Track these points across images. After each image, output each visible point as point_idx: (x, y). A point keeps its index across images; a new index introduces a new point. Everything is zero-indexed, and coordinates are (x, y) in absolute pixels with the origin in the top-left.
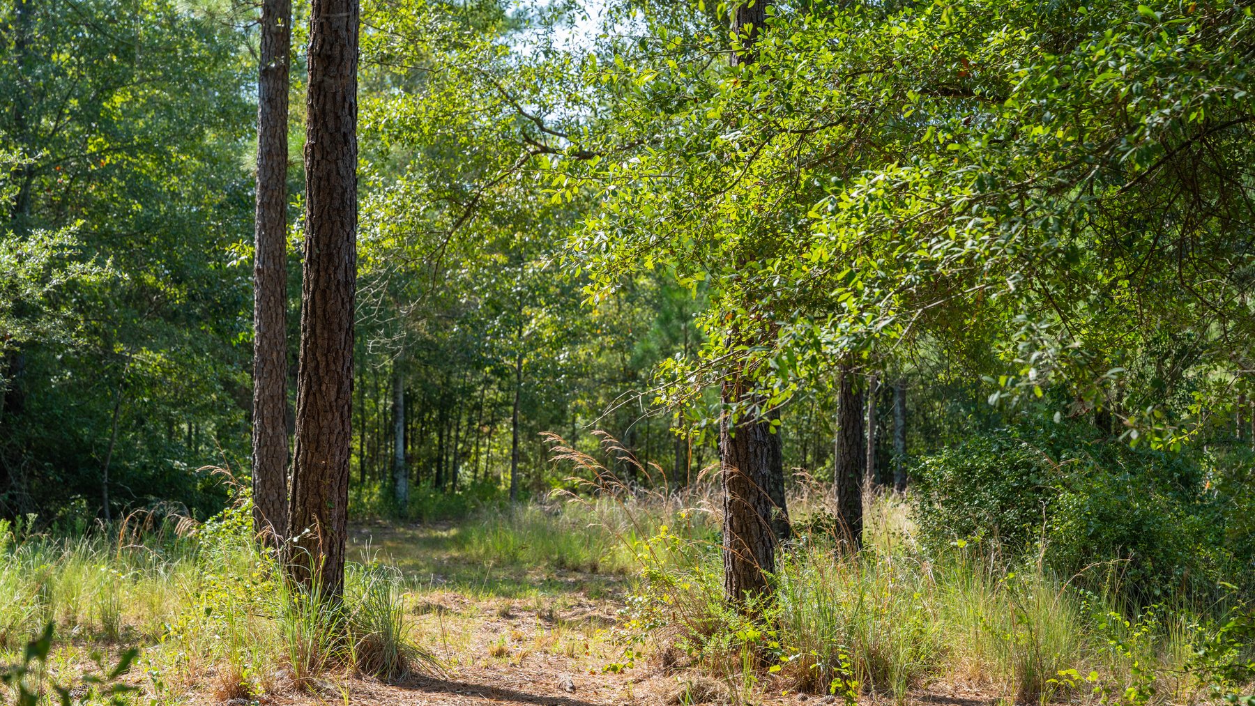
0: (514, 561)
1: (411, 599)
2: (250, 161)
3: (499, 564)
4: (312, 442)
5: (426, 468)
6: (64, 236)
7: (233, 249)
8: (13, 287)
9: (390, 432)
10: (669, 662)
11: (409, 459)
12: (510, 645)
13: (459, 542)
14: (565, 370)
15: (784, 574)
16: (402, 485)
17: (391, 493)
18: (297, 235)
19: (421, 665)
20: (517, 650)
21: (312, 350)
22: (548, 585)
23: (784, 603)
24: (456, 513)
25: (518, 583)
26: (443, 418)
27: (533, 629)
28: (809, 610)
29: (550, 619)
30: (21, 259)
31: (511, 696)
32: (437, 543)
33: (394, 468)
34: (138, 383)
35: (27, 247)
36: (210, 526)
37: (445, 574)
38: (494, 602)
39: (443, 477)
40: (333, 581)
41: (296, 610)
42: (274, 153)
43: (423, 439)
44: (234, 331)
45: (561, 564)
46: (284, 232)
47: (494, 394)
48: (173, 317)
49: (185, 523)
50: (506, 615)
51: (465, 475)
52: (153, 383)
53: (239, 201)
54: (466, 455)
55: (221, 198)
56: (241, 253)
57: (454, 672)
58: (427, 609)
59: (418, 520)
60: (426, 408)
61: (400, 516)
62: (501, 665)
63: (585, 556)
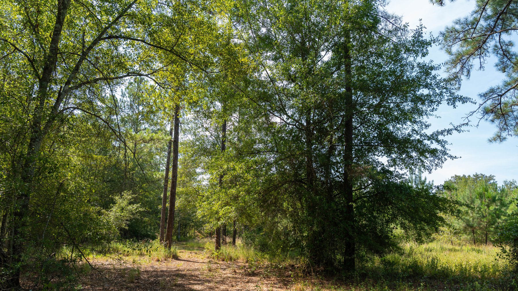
0: (193, 247)
1: (179, 251)
2: (162, 196)
3: (191, 247)
4: (168, 231)
5: (183, 234)
6: (138, 205)
7: (159, 206)
8: (132, 211)
9: (178, 229)
10: (208, 257)
11: (180, 233)
12: (190, 256)
13: (186, 244)
14: (201, 222)
15: (222, 248)
16: (179, 236)
17: (177, 237)
18: (168, 205)
19: (179, 258)
20: (191, 257)
21: (169, 221)
22: (197, 250)
23: (221, 251)
24: (186, 240)
25: (193, 249)
26: (185, 227)
27: (194, 254)
28: (224, 252)
29: (196, 253)
30: (133, 208)
31: (190, 261)
32: (183, 244)
33: (178, 234)
34: (145, 222)
35: (134, 206)
36: (154, 241)
37: (184, 248)
38: (190, 252)
39: (185, 235)
40: (170, 247)
41: (165, 251)
42: (165, 195)
43: (182, 230)
44: (158, 216)
45: (199, 247)
46: (166, 204)
47: (193, 224)
48: (150, 214)
49: (151, 241)
50: (191, 253)
51: (188, 235)
52: (146, 222)
53: (160, 199)
54: (188, 232)
55: (157, 198)
56: (160, 207)
57: (183, 259)
58: (181, 252)
59: (181, 241)
60: (183, 226)
61: (179, 241)
62: (189, 258)
63: (202, 246)
